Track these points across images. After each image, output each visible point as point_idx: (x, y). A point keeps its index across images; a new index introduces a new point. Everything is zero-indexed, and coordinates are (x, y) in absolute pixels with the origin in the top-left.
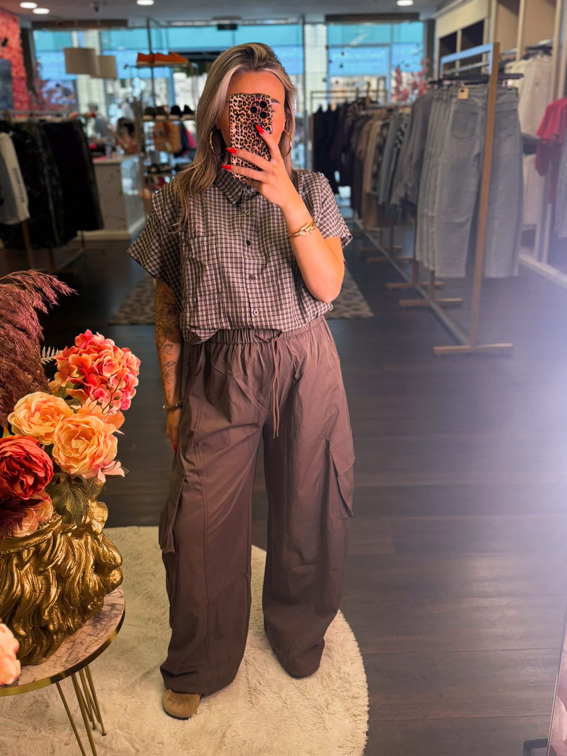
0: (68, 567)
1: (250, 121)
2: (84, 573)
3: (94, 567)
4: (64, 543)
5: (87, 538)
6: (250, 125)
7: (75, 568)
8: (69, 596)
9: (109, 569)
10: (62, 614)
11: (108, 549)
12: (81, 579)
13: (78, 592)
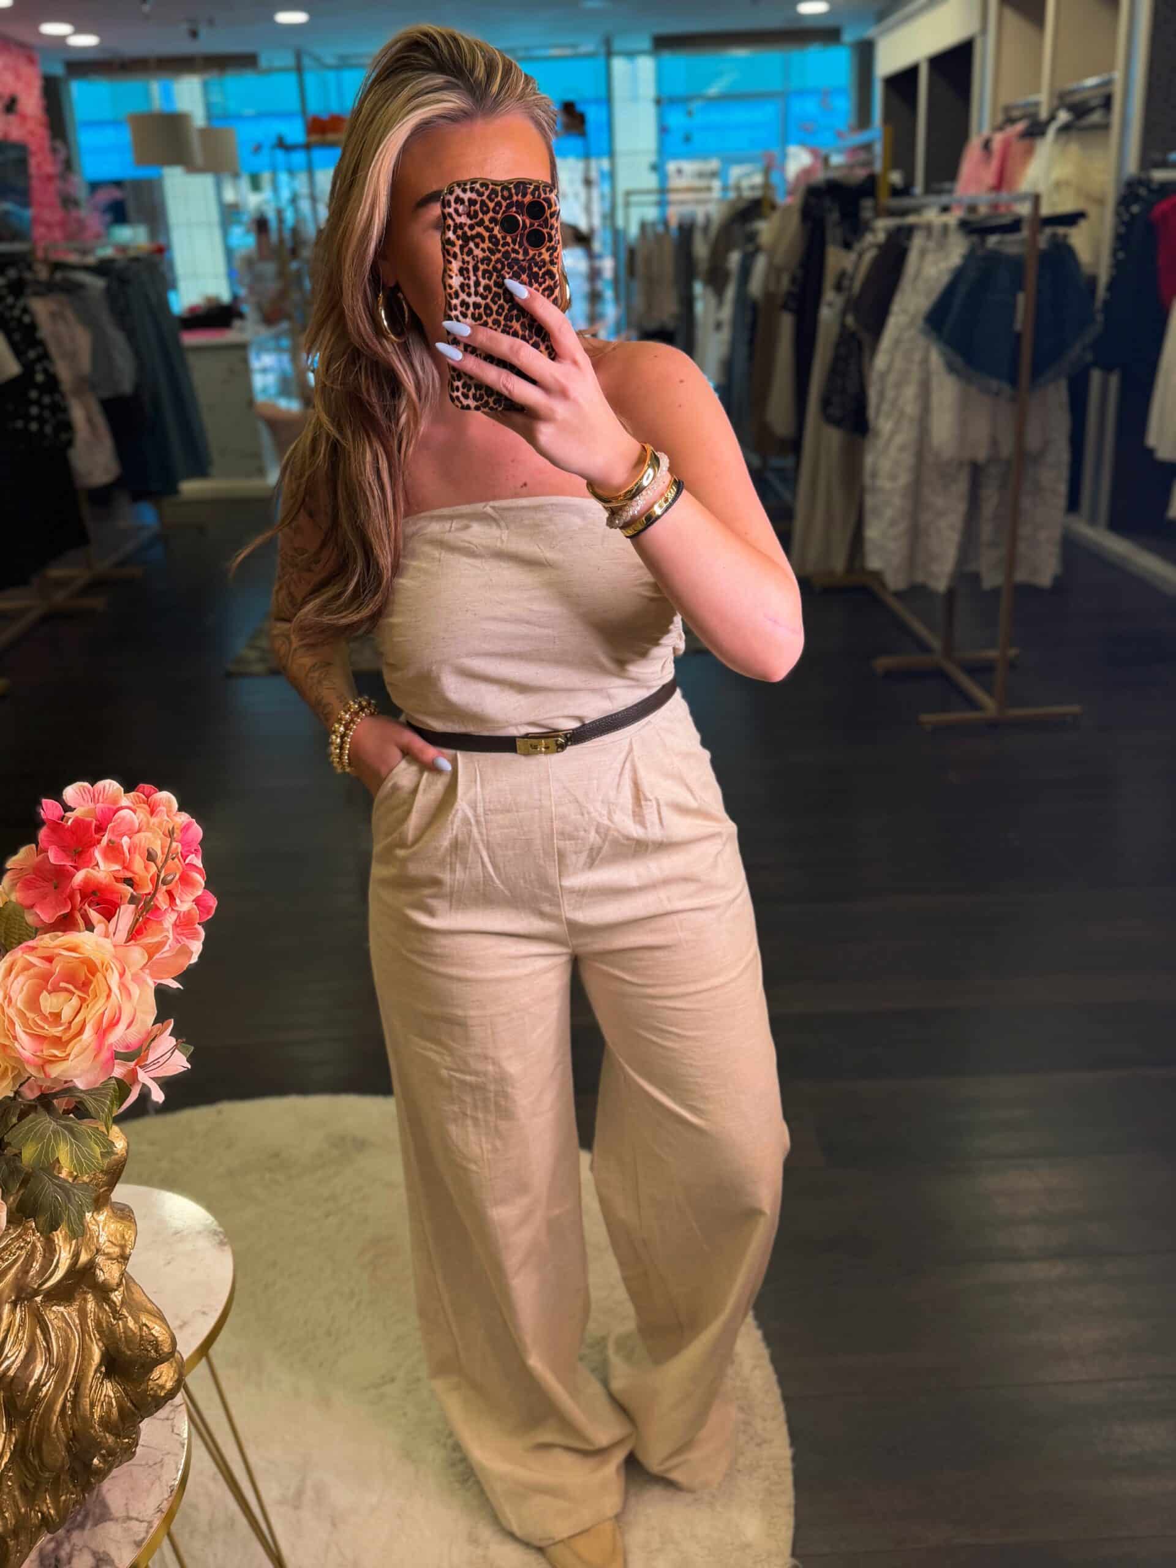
0: (32, 1383)
1: (499, 255)
2: (77, 1386)
3: (103, 1369)
4: (22, 1320)
5: (85, 1300)
6: (499, 266)
7: (55, 1377)
8: (38, 1450)
9: (143, 1366)
10: (24, 1489)
11: (136, 1320)
12: (69, 1404)
13: (62, 1434)
